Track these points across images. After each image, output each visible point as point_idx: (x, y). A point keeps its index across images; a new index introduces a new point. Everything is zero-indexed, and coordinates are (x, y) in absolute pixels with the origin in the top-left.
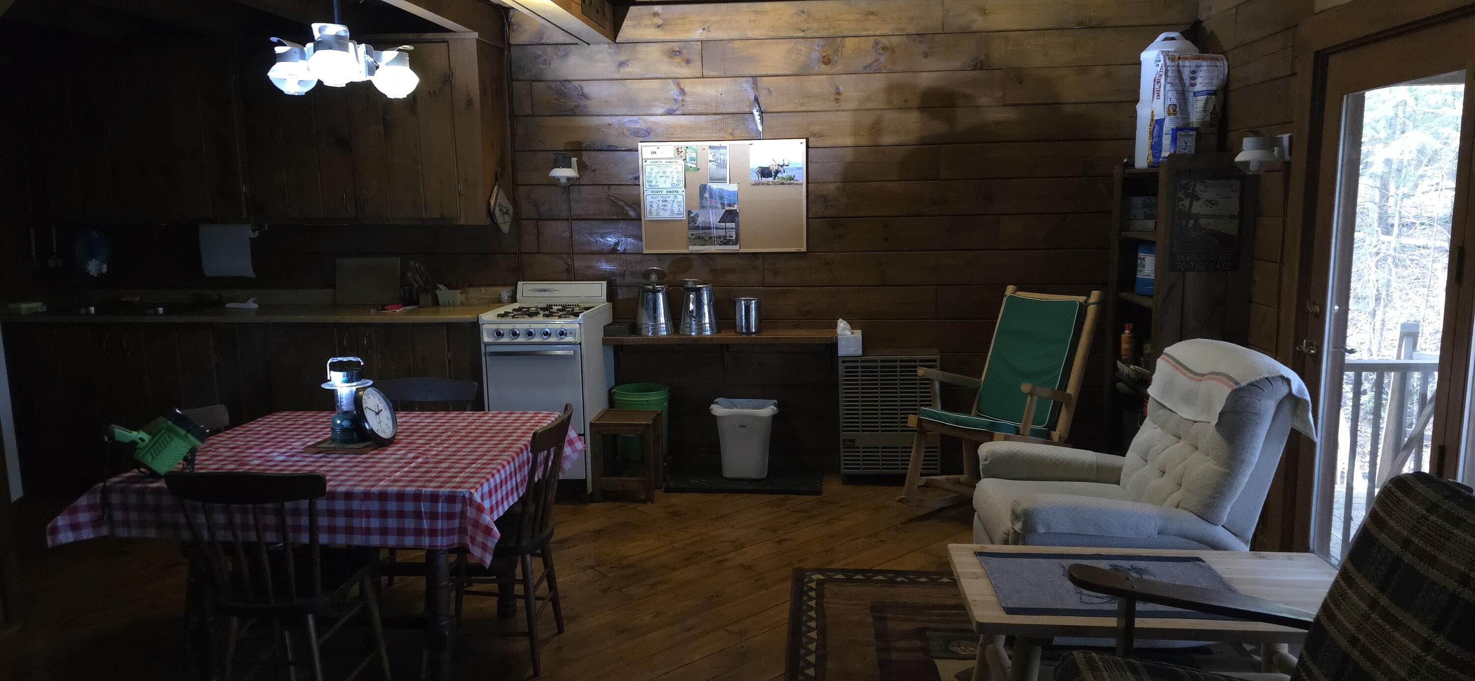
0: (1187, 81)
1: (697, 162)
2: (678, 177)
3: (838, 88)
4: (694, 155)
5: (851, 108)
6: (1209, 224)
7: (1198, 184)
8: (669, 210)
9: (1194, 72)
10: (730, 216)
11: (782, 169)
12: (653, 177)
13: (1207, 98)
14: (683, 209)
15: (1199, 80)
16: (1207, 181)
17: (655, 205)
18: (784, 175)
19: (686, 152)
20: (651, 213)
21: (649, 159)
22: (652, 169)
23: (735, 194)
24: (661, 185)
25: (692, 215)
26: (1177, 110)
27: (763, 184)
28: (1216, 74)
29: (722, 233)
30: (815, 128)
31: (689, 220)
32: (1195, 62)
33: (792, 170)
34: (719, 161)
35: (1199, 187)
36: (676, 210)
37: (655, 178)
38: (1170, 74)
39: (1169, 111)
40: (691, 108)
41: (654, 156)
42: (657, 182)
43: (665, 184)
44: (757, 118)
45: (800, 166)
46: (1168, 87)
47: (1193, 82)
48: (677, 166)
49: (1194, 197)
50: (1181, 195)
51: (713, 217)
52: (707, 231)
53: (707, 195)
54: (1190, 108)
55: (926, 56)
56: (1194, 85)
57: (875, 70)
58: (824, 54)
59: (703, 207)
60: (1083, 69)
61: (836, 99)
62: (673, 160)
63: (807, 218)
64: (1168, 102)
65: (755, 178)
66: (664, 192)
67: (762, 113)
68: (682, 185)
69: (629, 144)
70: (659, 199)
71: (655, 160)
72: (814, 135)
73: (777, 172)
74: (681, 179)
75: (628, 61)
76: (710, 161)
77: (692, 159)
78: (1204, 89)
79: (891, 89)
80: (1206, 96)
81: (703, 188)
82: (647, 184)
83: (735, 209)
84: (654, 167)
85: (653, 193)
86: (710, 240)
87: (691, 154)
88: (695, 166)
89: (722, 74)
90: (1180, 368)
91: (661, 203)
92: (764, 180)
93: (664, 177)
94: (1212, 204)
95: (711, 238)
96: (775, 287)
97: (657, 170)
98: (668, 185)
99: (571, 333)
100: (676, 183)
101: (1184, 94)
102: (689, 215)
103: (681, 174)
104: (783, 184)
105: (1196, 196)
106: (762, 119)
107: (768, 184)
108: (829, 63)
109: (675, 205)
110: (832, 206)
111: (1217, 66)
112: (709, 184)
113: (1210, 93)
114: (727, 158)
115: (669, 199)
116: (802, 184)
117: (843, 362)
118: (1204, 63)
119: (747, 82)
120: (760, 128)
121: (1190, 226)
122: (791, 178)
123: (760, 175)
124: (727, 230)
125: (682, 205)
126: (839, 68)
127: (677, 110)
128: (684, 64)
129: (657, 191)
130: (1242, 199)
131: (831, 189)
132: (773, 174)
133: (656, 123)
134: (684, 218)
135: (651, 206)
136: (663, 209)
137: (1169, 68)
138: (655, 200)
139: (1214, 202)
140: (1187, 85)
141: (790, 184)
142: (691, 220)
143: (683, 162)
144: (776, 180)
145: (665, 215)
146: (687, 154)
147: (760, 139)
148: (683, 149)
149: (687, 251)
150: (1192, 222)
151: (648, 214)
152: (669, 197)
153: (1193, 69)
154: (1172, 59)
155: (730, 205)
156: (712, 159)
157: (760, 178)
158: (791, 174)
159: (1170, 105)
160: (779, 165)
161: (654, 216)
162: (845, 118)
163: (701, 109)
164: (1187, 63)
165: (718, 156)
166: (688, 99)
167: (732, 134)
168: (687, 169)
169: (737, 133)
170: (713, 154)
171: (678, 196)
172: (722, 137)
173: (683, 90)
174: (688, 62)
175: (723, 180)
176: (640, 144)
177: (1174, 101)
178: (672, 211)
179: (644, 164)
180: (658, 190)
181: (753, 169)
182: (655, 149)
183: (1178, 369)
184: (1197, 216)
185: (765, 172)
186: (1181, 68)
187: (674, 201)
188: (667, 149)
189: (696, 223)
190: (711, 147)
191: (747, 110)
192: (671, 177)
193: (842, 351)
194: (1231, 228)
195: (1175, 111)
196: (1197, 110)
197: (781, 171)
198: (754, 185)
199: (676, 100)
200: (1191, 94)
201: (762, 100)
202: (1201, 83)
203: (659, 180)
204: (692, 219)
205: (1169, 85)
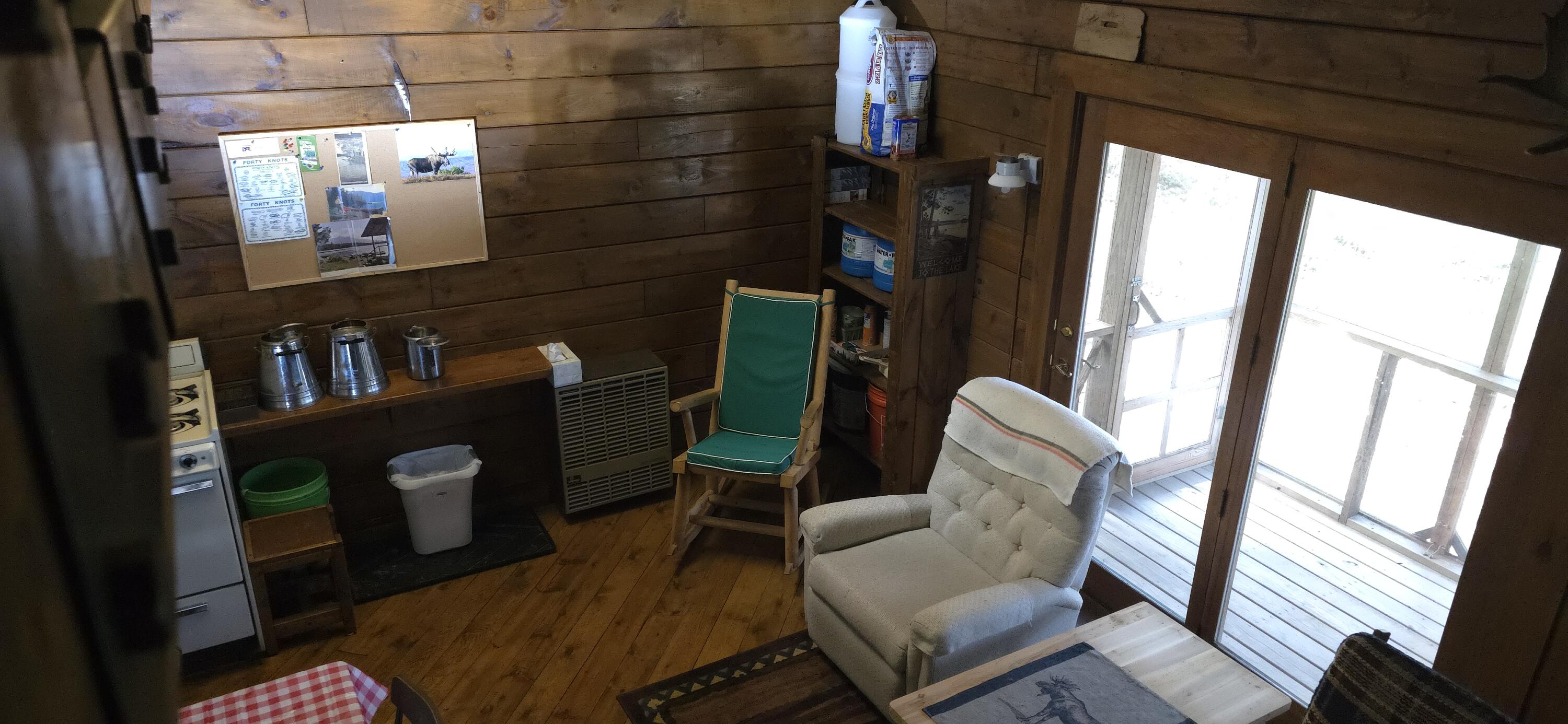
0: (903, 65)
1: (318, 158)
2: (291, 181)
3: (508, 51)
4: (313, 148)
5: (528, 76)
6: (946, 230)
7: (938, 192)
8: (283, 228)
9: (908, 54)
10: (378, 226)
11: (445, 160)
12: (250, 184)
13: (921, 84)
14: (304, 224)
15: (913, 64)
16: (945, 189)
17: (259, 223)
18: (449, 167)
19: (299, 145)
20: (254, 234)
21: (240, 158)
22: (246, 172)
23: (379, 196)
24: (266, 194)
25: (319, 231)
26: (897, 97)
27: (420, 181)
28: (927, 57)
29: (369, 250)
30: (483, 104)
31: (315, 238)
32: (910, 43)
33: (459, 160)
34: (352, 155)
35: (939, 195)
36: (294, 226)
37: (254, 184)
38: (889, 58)
39: (890, 98)
40: (298, 82)
41: (248, 153)
42: (257, 190)
43: (270, 193)
44: (402, 93)
45: (469, 155)
46: (888, 71)
47: (908, 65)
48: (289, 166)
49: (934, 205)
50: (925, 204)
51: (354, 229)
52: (346, 249)
53: (340, 201)
54: (906, 93)
55: (614, 10)
56: (908, 68)
57: (553, 28)
58: (485, 6)
59: (334, 219)
60: (779, 27)
61: (508, 65)
62: (280, 158)
63: (485, 218)
64: (889, 89)
65: (410, 173)
66: (272, 203)
67: (407, 85)
68: (299, 191)
69: (201, 136)
70: (265, 214)
71: (250, 160)
72: (482, 113)
73: (439, 164)
74: (298, 184)
75: (178, 12)
76: (339, 155)
77: (310, 154)
78: (918, 73)
79: (575, 52)
80: (920, 82)
81: (333, 194)
82: (241, 195)
83: (383, 216)
84: (249, 169)
85: (253, 207)
86: (353, 261)
87: (304, 148)
88: (315, 163)
89: (340, 32)
90: (987, 417)
91: (268, 219)
92: (421, 175)
93: (268, 183)
94: (949, 211)
95: (352, 258)
96: (452, 307)
97: (257, 173)
98: (277, 193)
99: (203, 458)
100: (289, 189)
101: (901, 79)
102: (315, 231)
103: (297, 176)
104: (448, 179)
105: (937, 204)
106: (408, 94)
107: (428, 180)
108: (493, 18)
109: (292, 219)
110: (514, 201)
111: (927, 48)
112: (342, 187)
113: (923, 78)
114: (365, 150)
115: (280, 213)
116: (475, 177)
117: (561, 393)
118: (917, 45)
119: (381, 43)
120: (407, 106)
121: (931, 234)
122: (459, 171)
123: (414, 169)
124: (376, 246)
125: (302, 218)
126: (507, 24)
127: (274, 85)
128: (277, 18)
129: (259, 203)
130: (972, 204)
131: (511, 180)
132: (434, 167)
133: (242, 105)
134: (309, 236)
135: (253, 225)
136: (273, 227)
137: (888, 51)
138: (258, 216)
139: (950, 209)
140: (903, 68)
141: (458, 178)
142: (320, 237)
143: (297, 160)
144: (439, 174)
145: (278, 235)
146: (301, 148)
147: (408, 121)
148: (294, 141)
149: (318, 279)
150: (932, 230)
151: (249, 236)
152: (280, 210)
153: (908, 50)
154: (890, 41)
155: (375, 212)
156: (341, 153)
157: (415, 173)
158: (459, 165)
159: (890, 92)
160: (440, 155)
161: (260, 238)
162: (522, 91)
163: (311, 83)
164: (903, 45)
165: (349, 147)
166: (290, 68)
167: (365, 115)
168: (303, 169)
169: (374, 114)
170: (342, 145)
171: (294, 207)
172: (351, 121)
173: (281, 55)
174: (283, 14)
175: (363, 180)
176: (221, 139)
177: (894, 88)
178: (288, 228)
179: (233, 166)
180: (261, 201)
181: (404, 162)
182: (247, 143)
183: (984, 418)
184: (938, 223)
185: (421, 165)
186: (897, 50)
187: (288, 215)
188: (268, 143)
189: (327, 241)
190: (337, 136)
191: (385, 82)
192: (279, 182)
193: (559, 382)
194: (961, 232)
195: (895, 98)
196: (913, 96)
197: (443, 163)
198: (408, 183)
199: (270, 71)
200: (907, 79)
201: (405, 71)
202: (915, 67)
203: (261, 187)
204: (319, 235)
205: (889, 69)
